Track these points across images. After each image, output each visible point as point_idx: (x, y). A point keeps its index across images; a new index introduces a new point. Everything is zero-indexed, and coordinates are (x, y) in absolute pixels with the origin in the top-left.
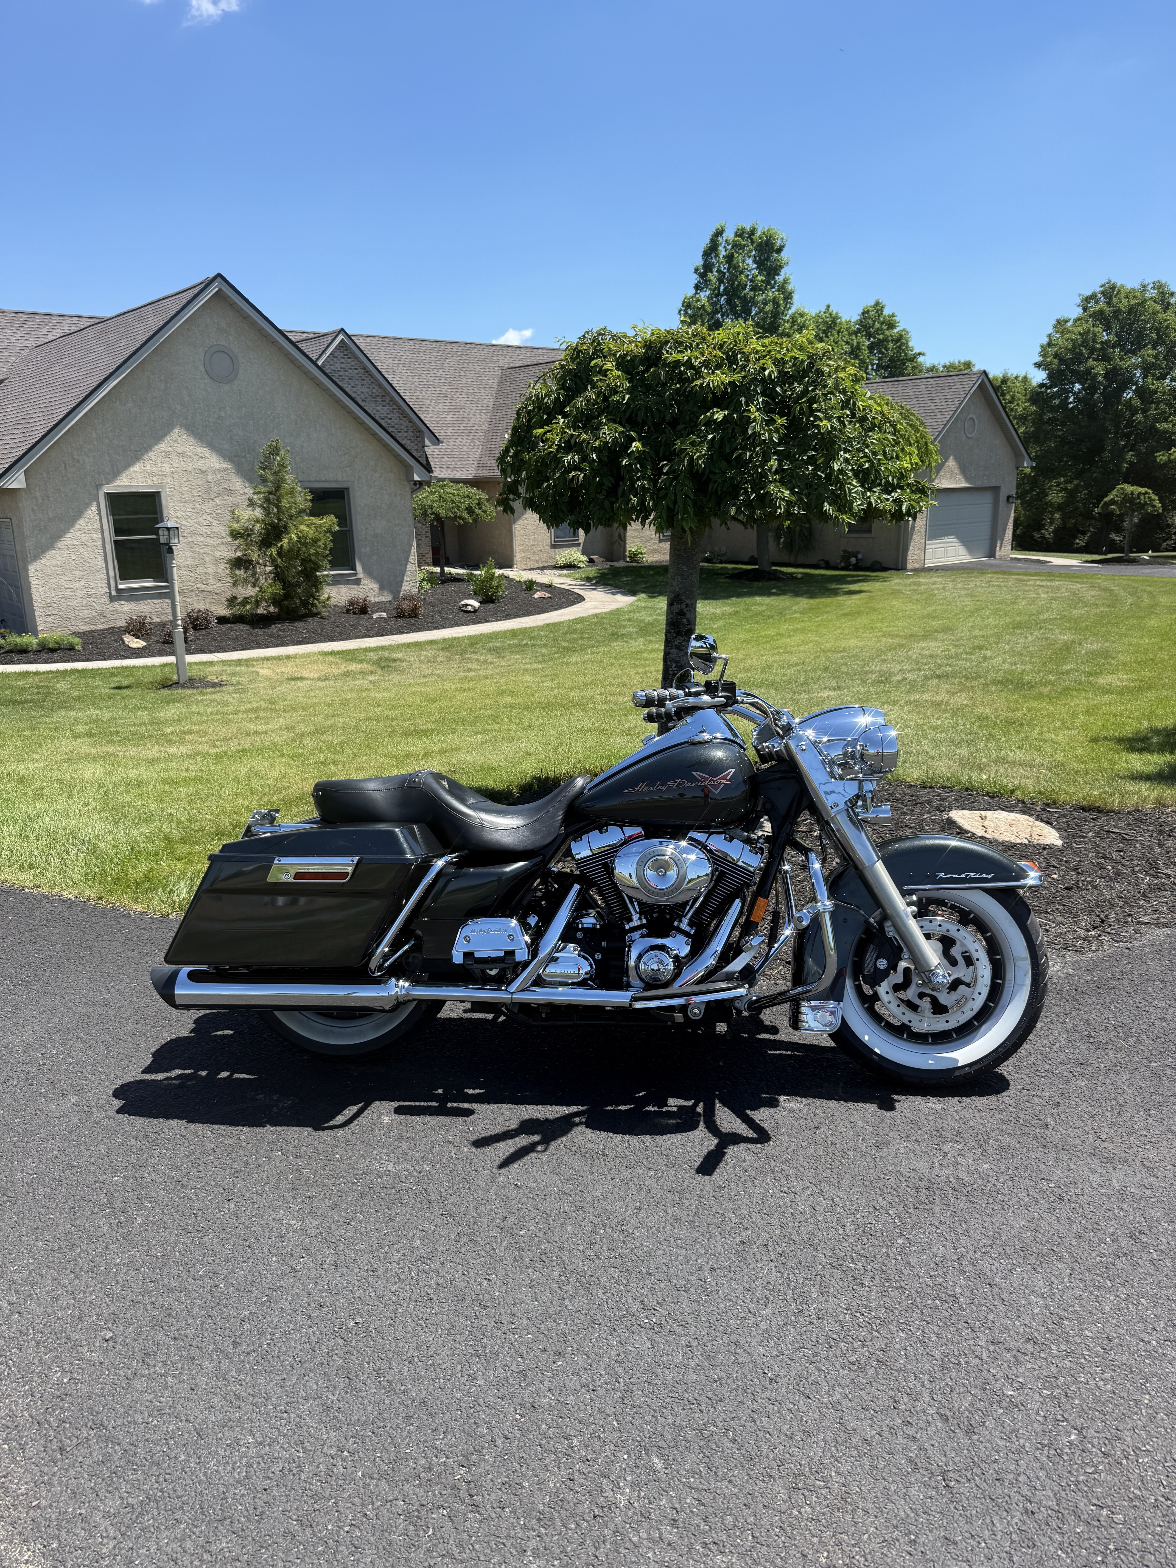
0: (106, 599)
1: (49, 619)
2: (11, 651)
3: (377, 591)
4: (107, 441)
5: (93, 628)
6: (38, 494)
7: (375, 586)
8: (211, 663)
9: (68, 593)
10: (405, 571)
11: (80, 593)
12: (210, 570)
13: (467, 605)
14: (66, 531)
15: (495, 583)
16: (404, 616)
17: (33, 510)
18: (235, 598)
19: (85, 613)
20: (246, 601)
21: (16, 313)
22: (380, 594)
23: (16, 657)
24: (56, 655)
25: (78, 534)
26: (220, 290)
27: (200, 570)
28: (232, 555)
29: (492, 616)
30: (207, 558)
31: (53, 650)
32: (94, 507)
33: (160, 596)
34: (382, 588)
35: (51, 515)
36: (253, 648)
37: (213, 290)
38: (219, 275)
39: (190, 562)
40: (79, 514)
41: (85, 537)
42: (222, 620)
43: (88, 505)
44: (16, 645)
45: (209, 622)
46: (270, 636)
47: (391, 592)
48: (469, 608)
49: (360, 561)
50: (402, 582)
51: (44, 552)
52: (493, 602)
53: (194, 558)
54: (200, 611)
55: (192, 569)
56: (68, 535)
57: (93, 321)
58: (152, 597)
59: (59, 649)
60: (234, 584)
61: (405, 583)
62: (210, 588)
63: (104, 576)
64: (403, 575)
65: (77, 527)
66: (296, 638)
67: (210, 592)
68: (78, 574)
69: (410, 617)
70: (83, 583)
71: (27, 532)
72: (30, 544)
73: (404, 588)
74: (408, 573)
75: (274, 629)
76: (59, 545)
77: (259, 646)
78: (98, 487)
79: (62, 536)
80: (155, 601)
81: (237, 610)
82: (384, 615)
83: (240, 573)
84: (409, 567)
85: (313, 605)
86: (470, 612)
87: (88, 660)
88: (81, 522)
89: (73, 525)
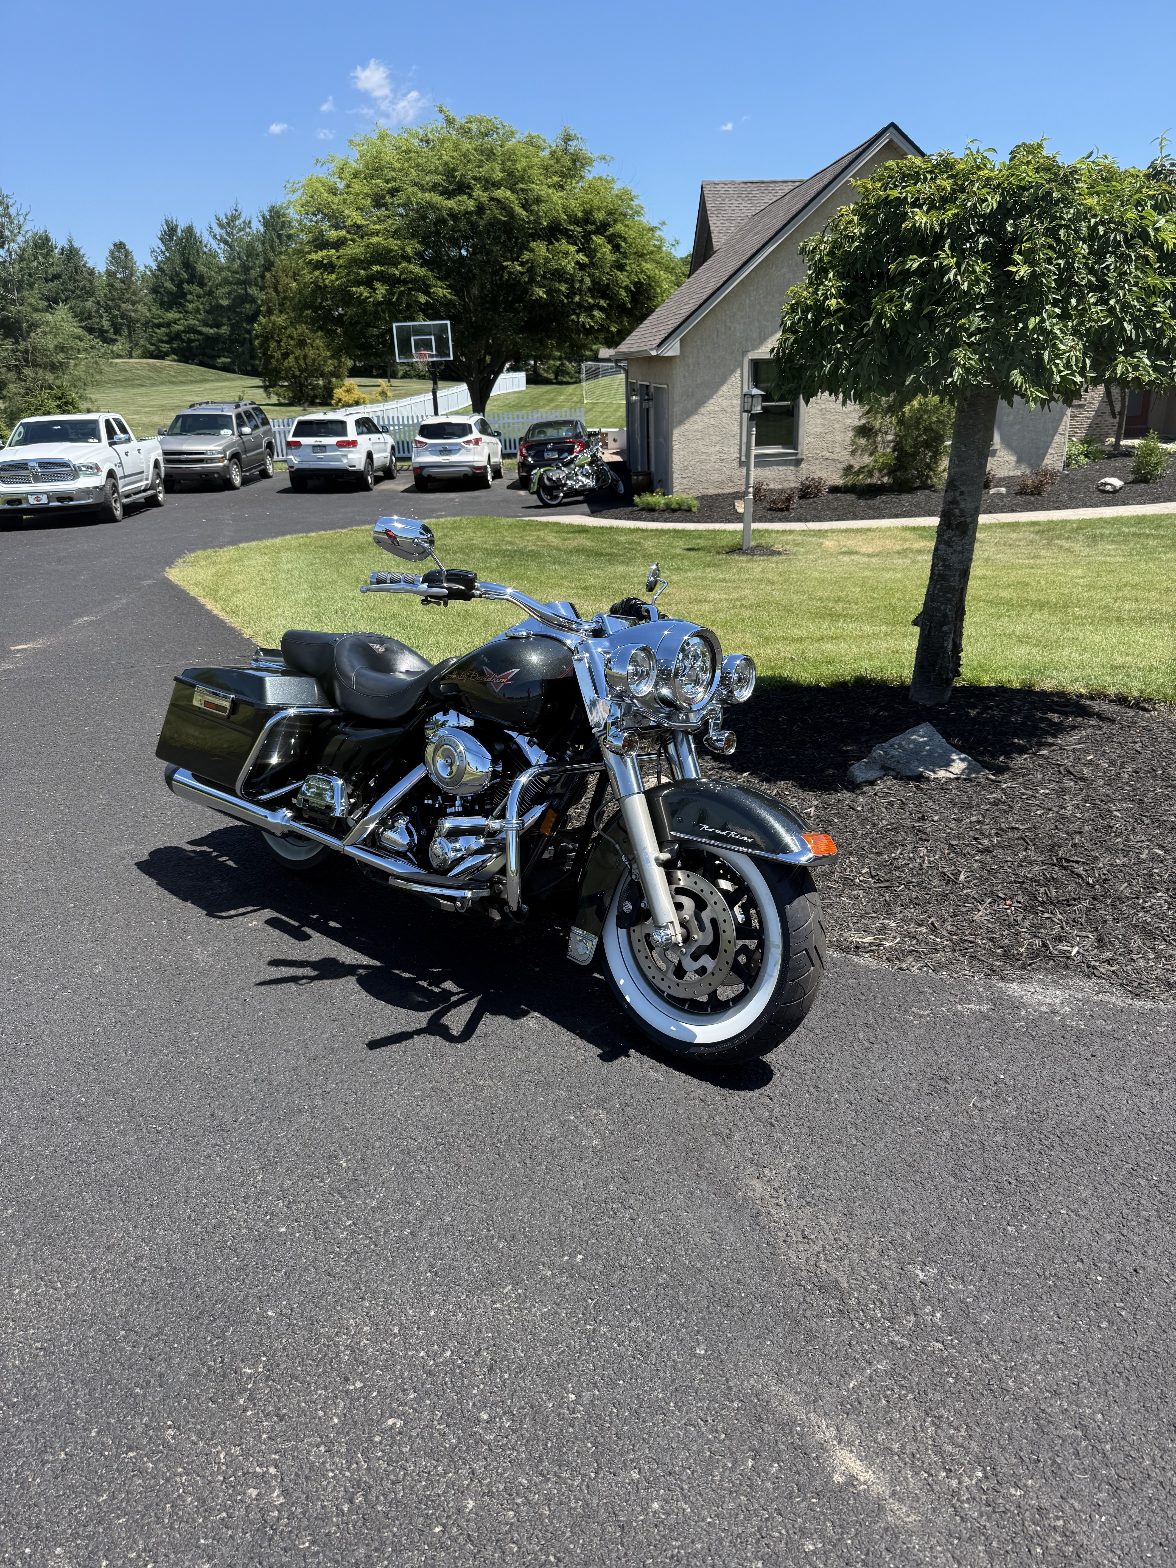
0: (736, 464)
1: (684, 481)
2: (643, 509)
3: (1013, 464)
4: (758, 308)
5: (721, 491)
6: (690, 361)
7: (1013, 459)
8: (791, 532)
9: (703, 457)
10: (1051, 442)
11: (714, 458)
12: (838, 438)
13: (1106, 484)
14: (708, 397)
15: (1154, 460)
16: (1026, 494)
17: (684, 377)
18: (851, 466)
19: (716, 477)
20: (861, 470)
21: (745, 183)
22: (1016, 468)
23: (645, 514)
24: (676, 514)
25: (720, 400)
26: (891, 141)
27: (829, 437)
28: (857, 423)
29: (1134, 498)
30: (837, 426)
31: (674, 511)
32: (738, 374)
33: (785, 463)
34: (1019, 461)
35: (699, 381)
36: (848, 519)
37: (884, 141)
38: (893, 125)
39: (819, 429)
40: (723, 380)
41: (726, 403)
42: (834, 490)
43: (732, 372)
44: (648, 504)
45: (819, 491)
46: (870, 508)
47: (1030, 465)
48: (1108, 488)
49: (1000, 429)
50: (1045, 454)
51: (688, 417)
52: (1146, 481)
53: (824, 425)
54: (813, 479)
55: (820, 436)
56: (712, 401)
57: (797, 184)
58: (779, 463)
59: (680, 509)
60: (853, 453)
61: (1048, 456)
62: (835, 456)
63: (738, 442)
64: (1048, 448)
65: (720, 393)
66: (894, 511)
67: (834, 460)
68: (715, 439)
69: (1032, 494)
70: (718, 448)
71: (676, 397)
72: (677, 409)
73: (1046, 461)
74: (1054, 445)
75: (878, 500)
76: (702, 410)
77: (855, 517)
78: (744, 353)
79: (705, 402)
80: (781, 468)
81: (850, 480)
82: (1003, 490)
83: (863, 441)
84: (1057, 438)
85: (928, 477)
86: (1108, 492)
87: (698, 522)
88: (725, 388)
89: (716, 391)
